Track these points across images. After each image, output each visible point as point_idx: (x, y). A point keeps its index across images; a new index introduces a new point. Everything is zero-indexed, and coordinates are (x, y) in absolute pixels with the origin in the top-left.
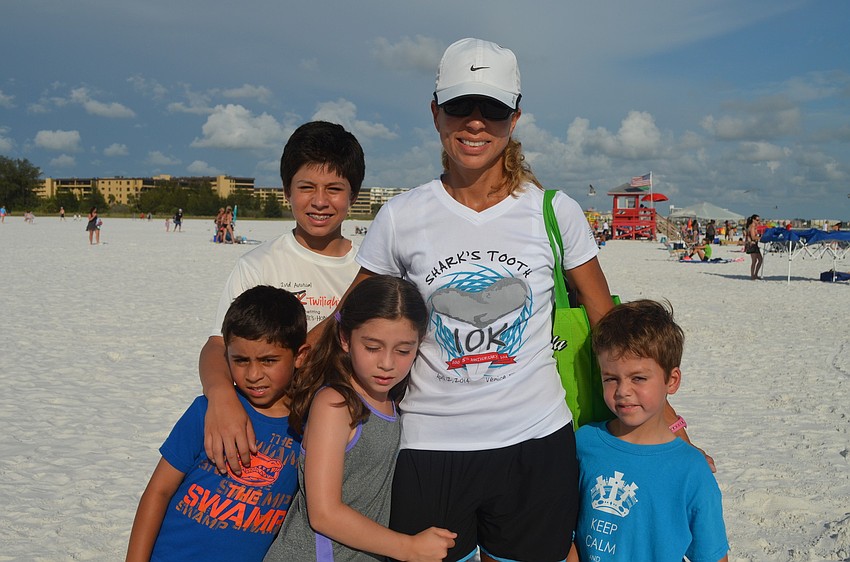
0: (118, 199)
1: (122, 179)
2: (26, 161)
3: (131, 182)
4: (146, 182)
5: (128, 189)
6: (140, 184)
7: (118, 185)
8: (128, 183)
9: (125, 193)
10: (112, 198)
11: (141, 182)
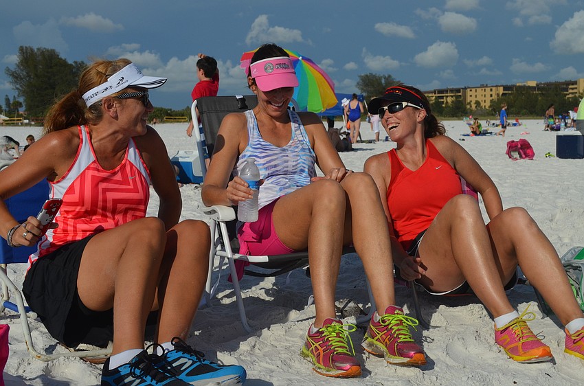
0: (483, 104)
1: (487, 86)
2: (389, 76)
3: (494, 89)
4: (506, 88)
5: (491, 96)
6: (501, 91)
7: (483, 93)
8: (491, 90)
9: (488, 99)
10: (478, 103)
11: (502, 88)
